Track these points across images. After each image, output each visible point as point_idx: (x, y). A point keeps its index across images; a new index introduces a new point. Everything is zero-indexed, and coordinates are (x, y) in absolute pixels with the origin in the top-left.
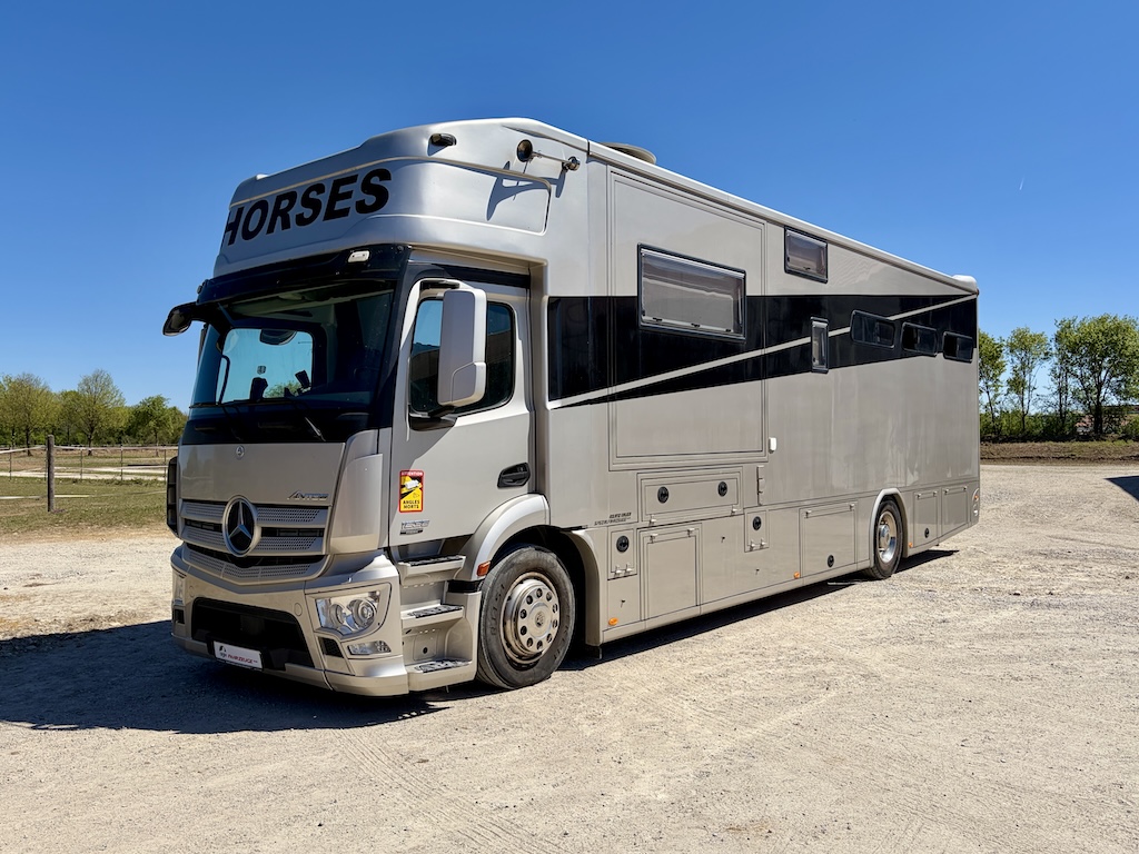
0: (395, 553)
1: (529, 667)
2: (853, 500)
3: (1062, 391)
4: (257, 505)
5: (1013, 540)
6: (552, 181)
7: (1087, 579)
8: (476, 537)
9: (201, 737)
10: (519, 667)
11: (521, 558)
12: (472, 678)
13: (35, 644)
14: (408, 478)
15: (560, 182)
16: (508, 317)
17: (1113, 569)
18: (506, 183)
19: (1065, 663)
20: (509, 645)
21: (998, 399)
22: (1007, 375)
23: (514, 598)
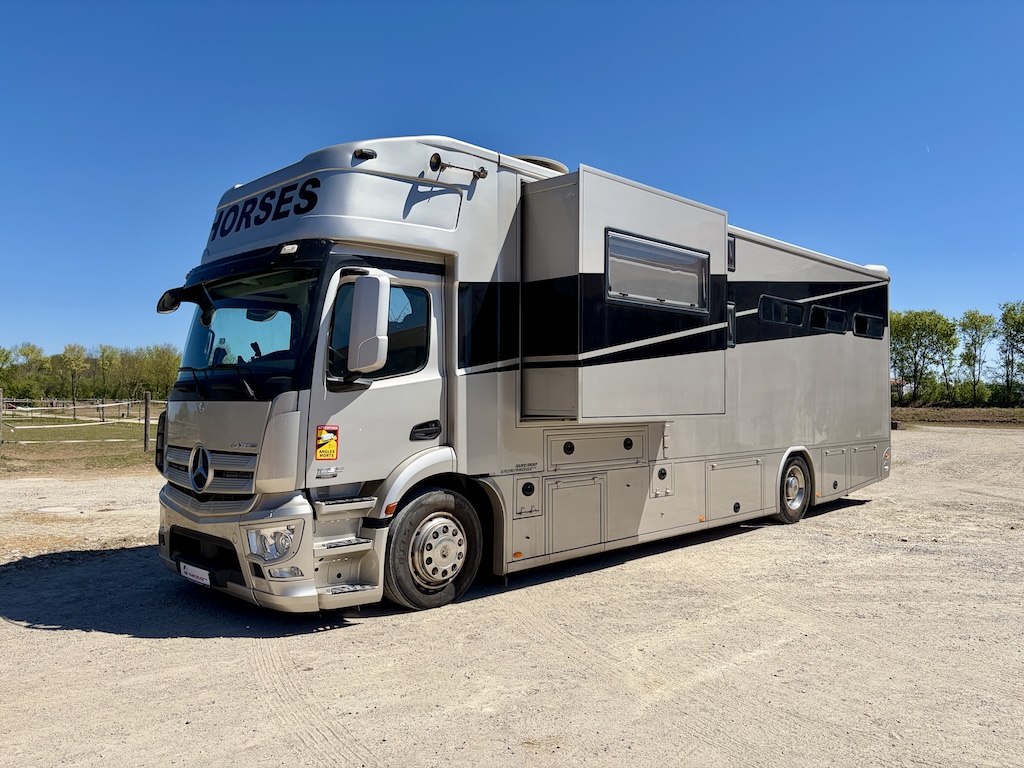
0: (313, 494)
1: (436, 591)
2: (760, 455)
3: (1009, 363)
4: (212, 452)
5: (927, 492)
6: (464, 187)
7: (976, 529)
8: (388, 481)
9: (145, 641)
10: (426, 592)
11: (430, 500)
12: (379, 600)
13: (70, 559)
14: (324, 432)
15: (471, 189)
16: (425, 299)
17: (1002, 520)
18: (421, 189)
19: (912, 604)
20: (417, 573)
21: (952, 370)
22: (960, 350)
23: (422, 534)
